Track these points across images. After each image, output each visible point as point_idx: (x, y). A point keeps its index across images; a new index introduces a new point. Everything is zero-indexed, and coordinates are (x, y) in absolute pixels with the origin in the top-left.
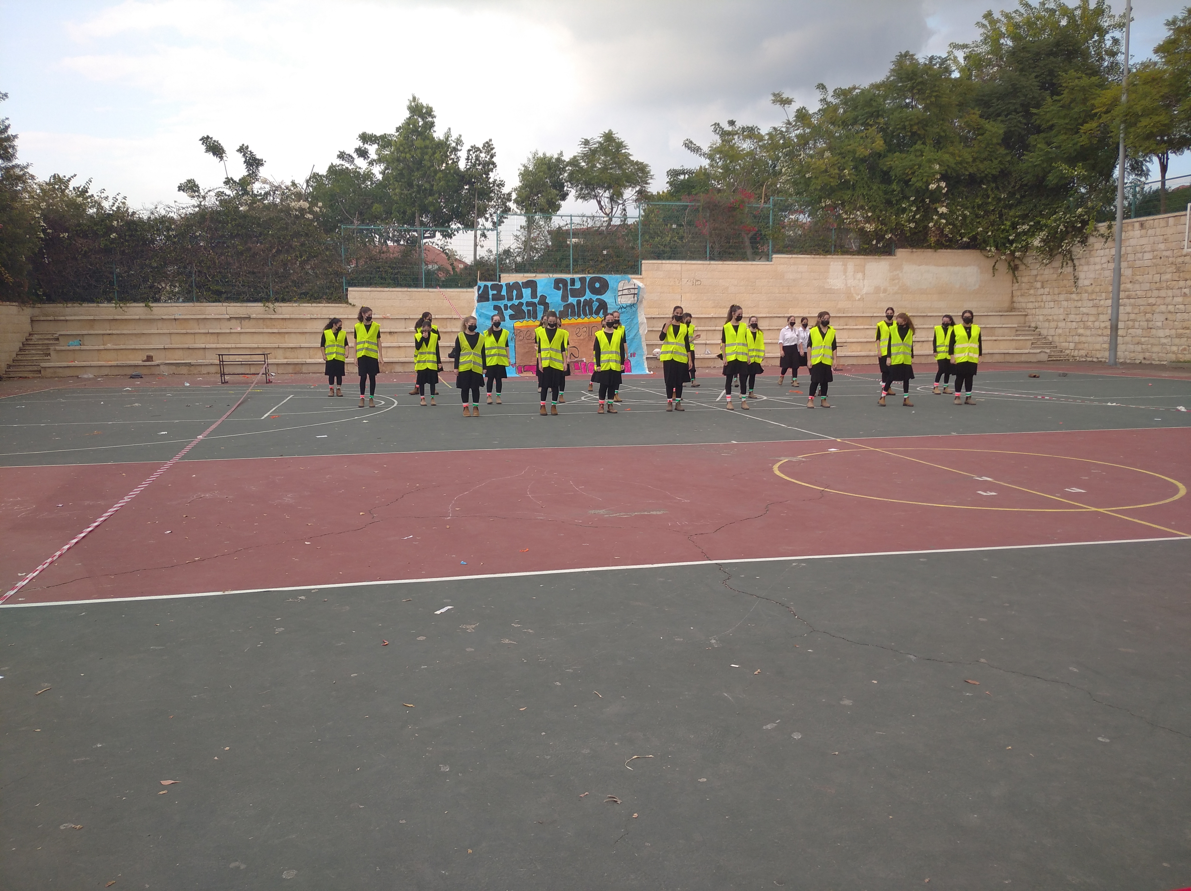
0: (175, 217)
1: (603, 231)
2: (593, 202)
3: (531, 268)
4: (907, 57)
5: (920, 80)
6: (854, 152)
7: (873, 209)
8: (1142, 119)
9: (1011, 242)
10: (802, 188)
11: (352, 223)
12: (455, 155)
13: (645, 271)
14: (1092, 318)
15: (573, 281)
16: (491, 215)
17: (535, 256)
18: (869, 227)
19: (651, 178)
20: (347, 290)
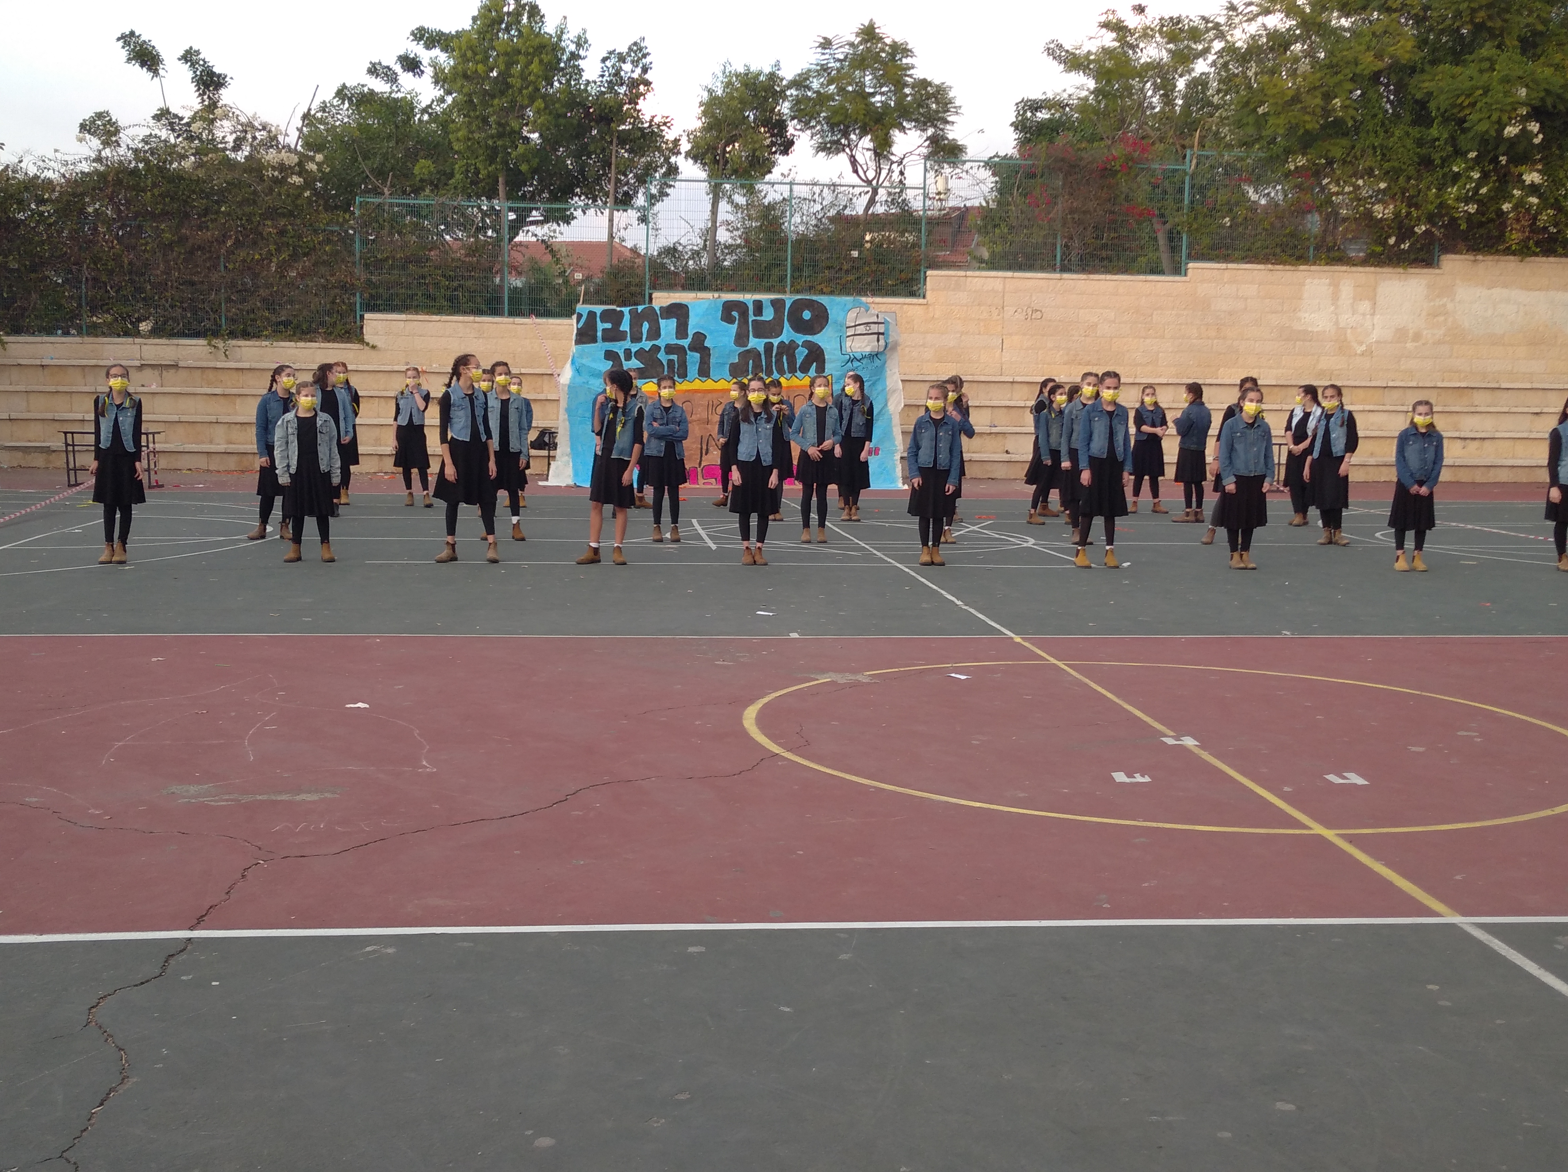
0: (55, 179)
6: (1355, 62)
7: (1392, 175)
10: (1250, 135)
11: (380, 192)
12: (576, 66)
13: (933, 290)
15: (759, 307)
17: (724, 260)
18: (1380, 211)
19: (956, 113)
20: (362, 317)
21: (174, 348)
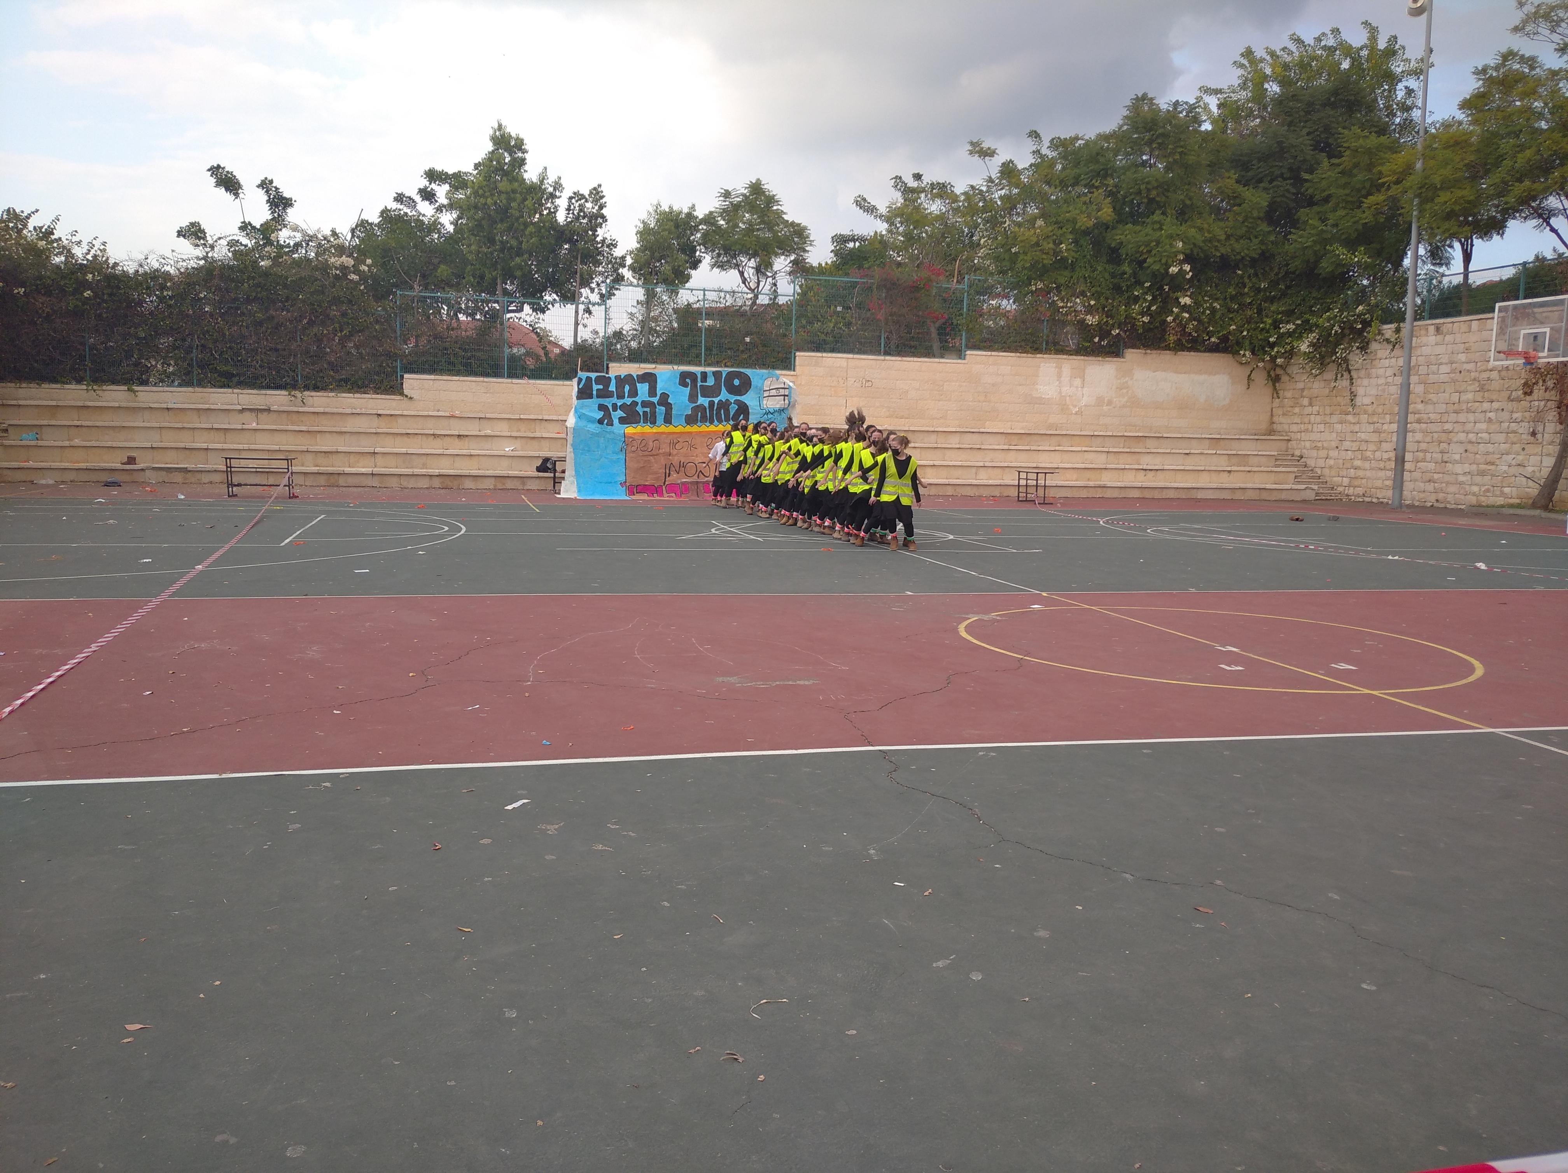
0: (172, 272)
1: (746, 312)
2: (734, 273)
3: (650, 357)
4: (1146, 102)
5: (1160, 131)
6: (1074, 221)
7: (1097, 296)
8: (1441, 193)
9: (1272, 346)
10: (1005, 266)
11: (412, 288)
12: (552, 203)
13: (800, 366)
14: (1372, 447)
15: (704, 376)
16: (598, 285)
17: (655, 341)
18: (1090, 320)
19: (811, 245)
20: (402, 377)
21: (263, 397)
